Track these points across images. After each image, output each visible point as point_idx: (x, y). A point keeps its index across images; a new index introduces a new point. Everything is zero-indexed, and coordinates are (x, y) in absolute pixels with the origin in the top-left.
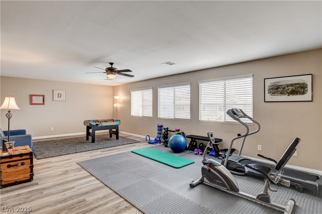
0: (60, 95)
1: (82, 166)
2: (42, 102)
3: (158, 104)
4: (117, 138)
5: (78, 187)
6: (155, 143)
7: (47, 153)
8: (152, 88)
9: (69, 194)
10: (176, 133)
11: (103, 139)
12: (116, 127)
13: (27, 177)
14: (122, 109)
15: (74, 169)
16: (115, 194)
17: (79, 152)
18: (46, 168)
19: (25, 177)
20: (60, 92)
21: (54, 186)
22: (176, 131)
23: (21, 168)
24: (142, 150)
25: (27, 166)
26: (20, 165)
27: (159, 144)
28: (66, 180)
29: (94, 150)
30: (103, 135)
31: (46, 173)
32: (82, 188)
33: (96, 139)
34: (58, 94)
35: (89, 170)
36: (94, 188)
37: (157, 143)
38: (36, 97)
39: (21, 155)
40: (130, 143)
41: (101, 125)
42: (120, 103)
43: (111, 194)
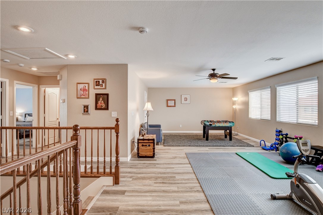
0: (186, 99)
1: (188, 156)
2: (174, 105)
3: (277, 105)
4: (231, 139)
5: (176, 168)
6: (269, 150)
7: (171, 143)
8: (270, 87)
9: (168, 170)
10: (295, 141)
11: (217, 138)
12: (230, 128)
13: (151, 155)
14: (240, 110)
15: (181, 156)
16: (196, 180)
17: (192, 146)
18: (166, 152)
19: (150, 154)
20: (186, 96)
21: (164, 164)
22: (296, 139)
23: (148, 148)
24: (248, 153)
25: (151, 147)
26: (148, 146)
27: (274, 152)
28: (172, 162)
29: (204, 146)
30: (220, 135)
31: (163, 155)
32: (178, 170)
33: (209, 138)
34: (185, 98)
35: (190, 160)
36: (185, 172)
37: (273, 150)
38: (170, 101)
39: (149, 140)
40: (240, 145)
41: (214, 125)
42: (239, 104)
43: (194, 179)
